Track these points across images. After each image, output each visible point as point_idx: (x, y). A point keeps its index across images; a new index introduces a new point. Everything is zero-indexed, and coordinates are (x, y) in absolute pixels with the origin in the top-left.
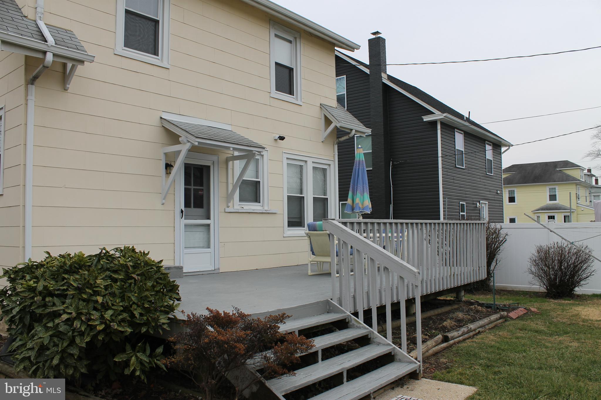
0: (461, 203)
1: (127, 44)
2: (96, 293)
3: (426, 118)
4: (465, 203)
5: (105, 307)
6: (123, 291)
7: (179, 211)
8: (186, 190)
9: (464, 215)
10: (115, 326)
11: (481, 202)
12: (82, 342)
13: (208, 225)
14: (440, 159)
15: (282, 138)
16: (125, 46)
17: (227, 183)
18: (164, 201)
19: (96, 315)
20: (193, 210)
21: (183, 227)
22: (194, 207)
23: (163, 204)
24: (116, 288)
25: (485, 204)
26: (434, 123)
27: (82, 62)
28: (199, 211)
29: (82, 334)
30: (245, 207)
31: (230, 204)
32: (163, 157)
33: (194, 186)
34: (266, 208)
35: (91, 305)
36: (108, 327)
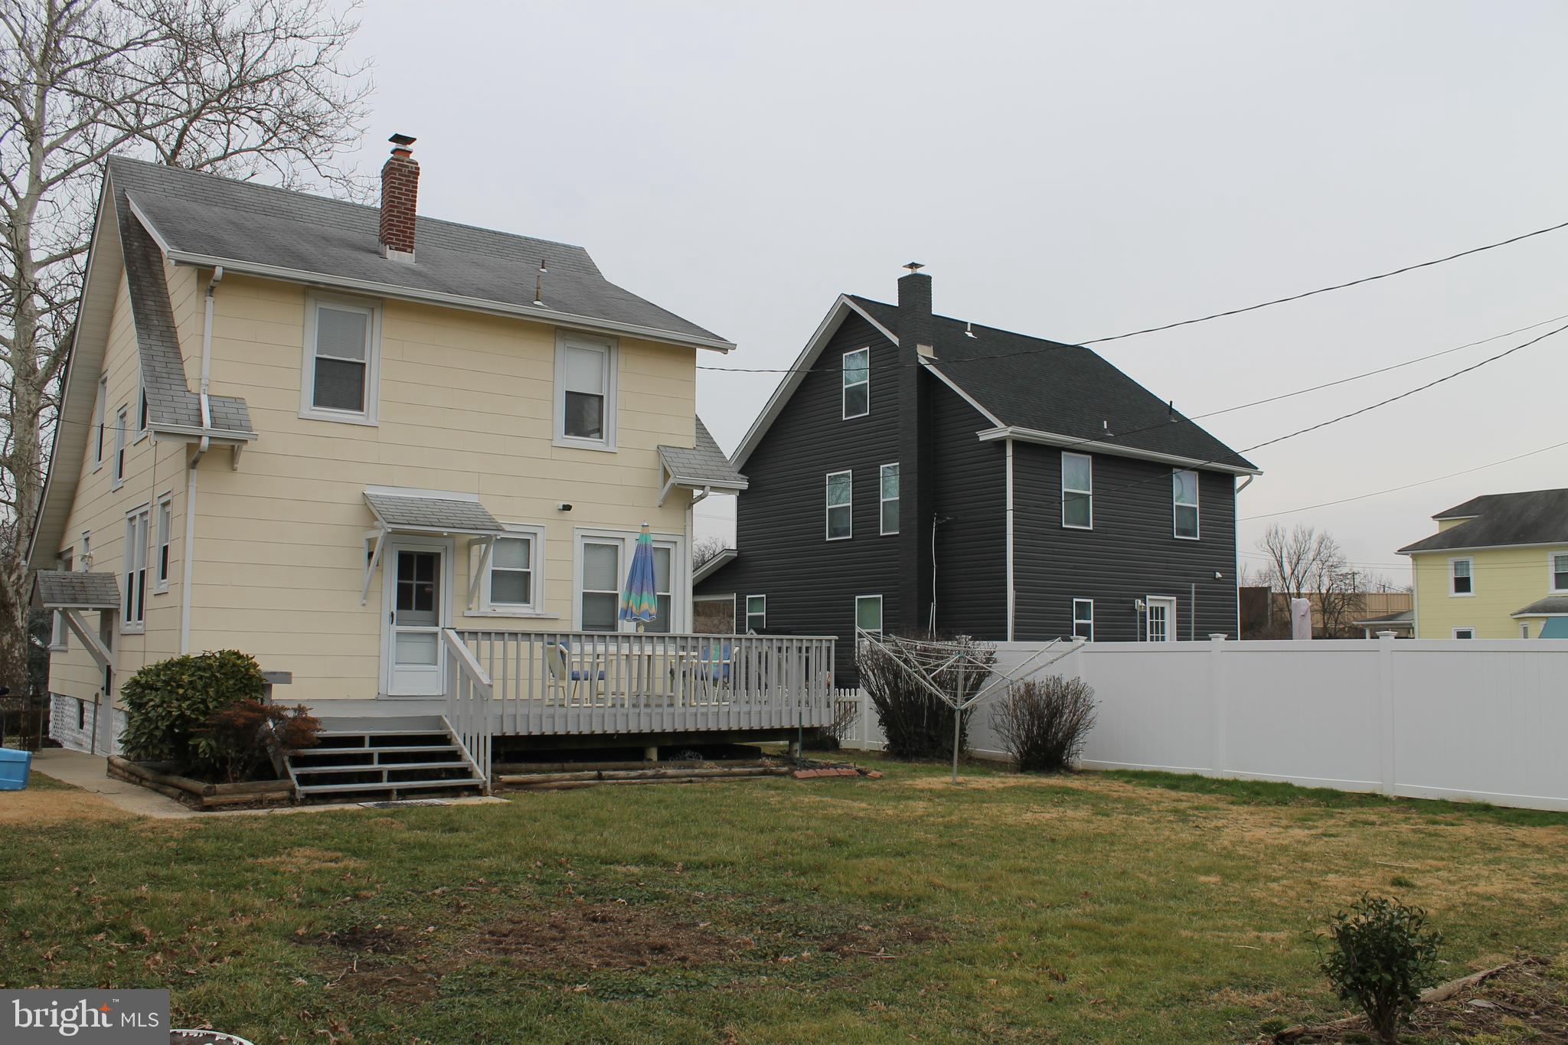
0: (1075, 600)
1: (319, 401)
2: (179, 686)
3: (984, 436)
4: (1091, 601)
5: (185, 698)
6: (206, 686)
7: (388, 614)
8: (400, 587)
9: (1090, 625)
10: (188, 713)
11: (1148, 597)
12: (163, 725)
13: (435, 634)
14: (1010, 515)
15: (567, 508)
16: (314, 405)
17: (469, 575)
18: (364, 602)
19: (175, 703)
20: (414, 613)
21: (393, 635)
22: (416, 609)
23: (364, 605)
24: (200, 684)
25: (1170, 601)
26: (1000, 444)
27: (245, 441)
28: (424, 614)
29: (163, 718)
30: (498, 610)
31: (473, 606)
32: (365, 544)
33: (417, 580)
34: (539, 611)
35: (174, 696)
36: (183, 713)
